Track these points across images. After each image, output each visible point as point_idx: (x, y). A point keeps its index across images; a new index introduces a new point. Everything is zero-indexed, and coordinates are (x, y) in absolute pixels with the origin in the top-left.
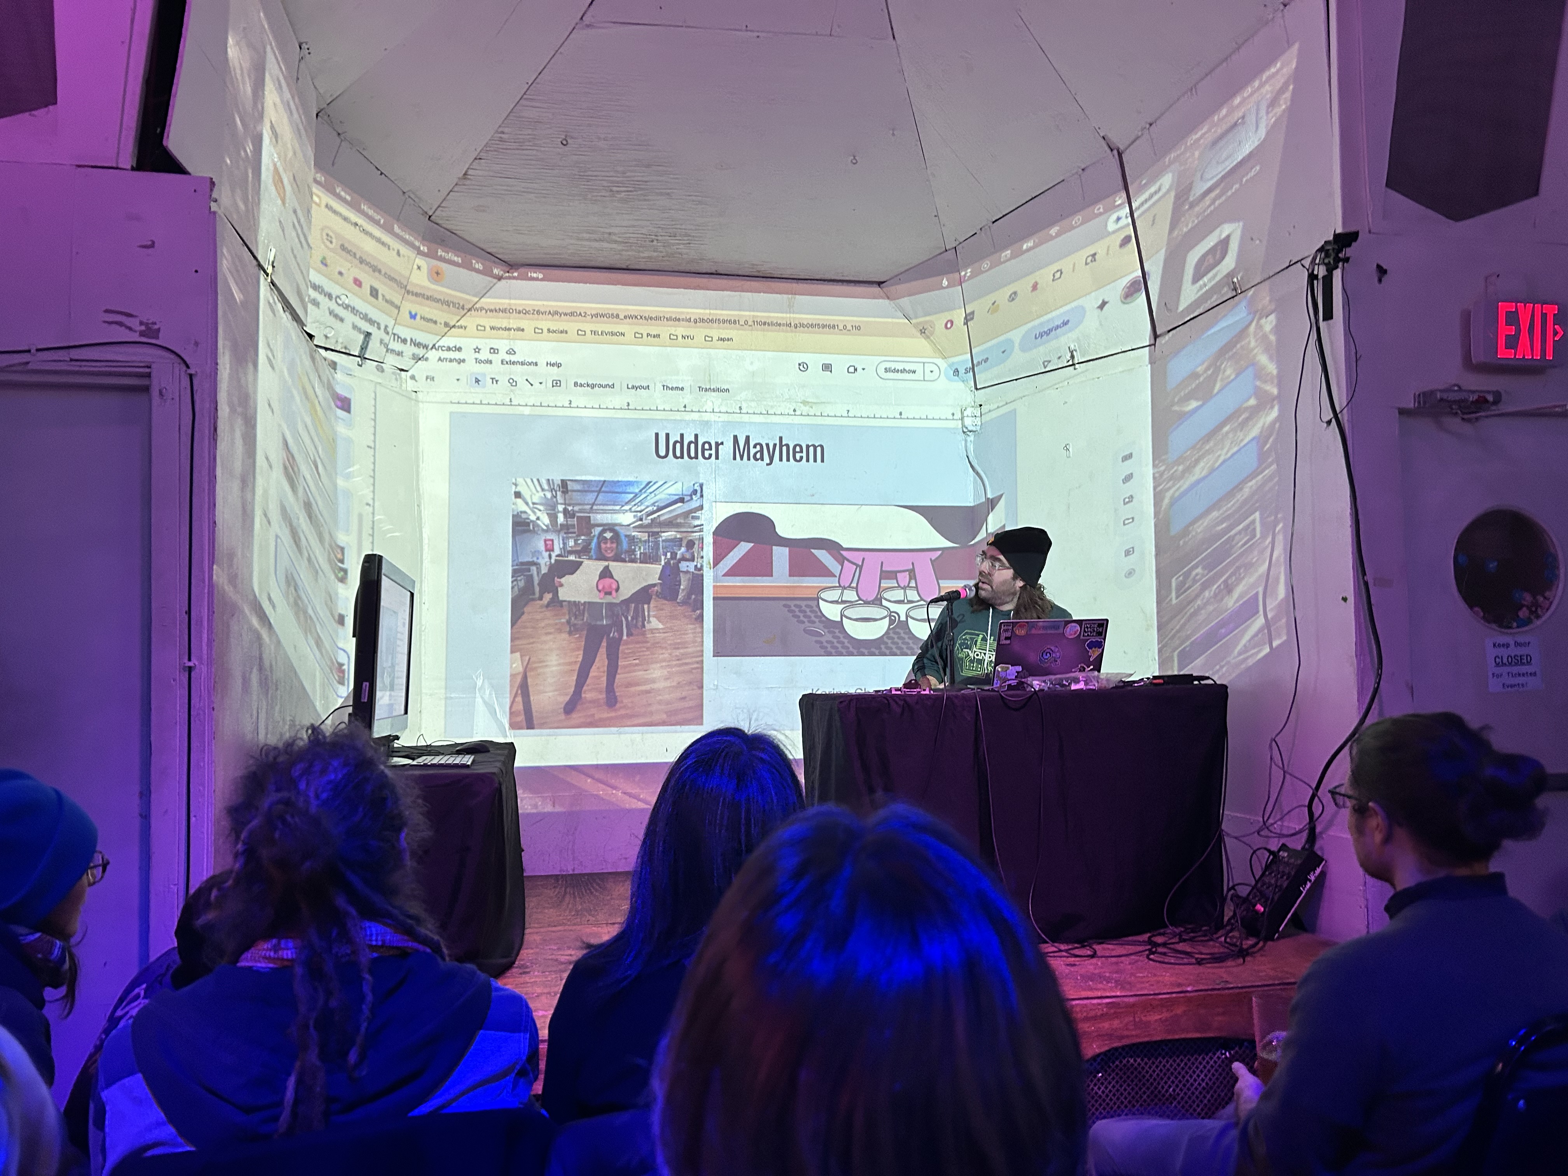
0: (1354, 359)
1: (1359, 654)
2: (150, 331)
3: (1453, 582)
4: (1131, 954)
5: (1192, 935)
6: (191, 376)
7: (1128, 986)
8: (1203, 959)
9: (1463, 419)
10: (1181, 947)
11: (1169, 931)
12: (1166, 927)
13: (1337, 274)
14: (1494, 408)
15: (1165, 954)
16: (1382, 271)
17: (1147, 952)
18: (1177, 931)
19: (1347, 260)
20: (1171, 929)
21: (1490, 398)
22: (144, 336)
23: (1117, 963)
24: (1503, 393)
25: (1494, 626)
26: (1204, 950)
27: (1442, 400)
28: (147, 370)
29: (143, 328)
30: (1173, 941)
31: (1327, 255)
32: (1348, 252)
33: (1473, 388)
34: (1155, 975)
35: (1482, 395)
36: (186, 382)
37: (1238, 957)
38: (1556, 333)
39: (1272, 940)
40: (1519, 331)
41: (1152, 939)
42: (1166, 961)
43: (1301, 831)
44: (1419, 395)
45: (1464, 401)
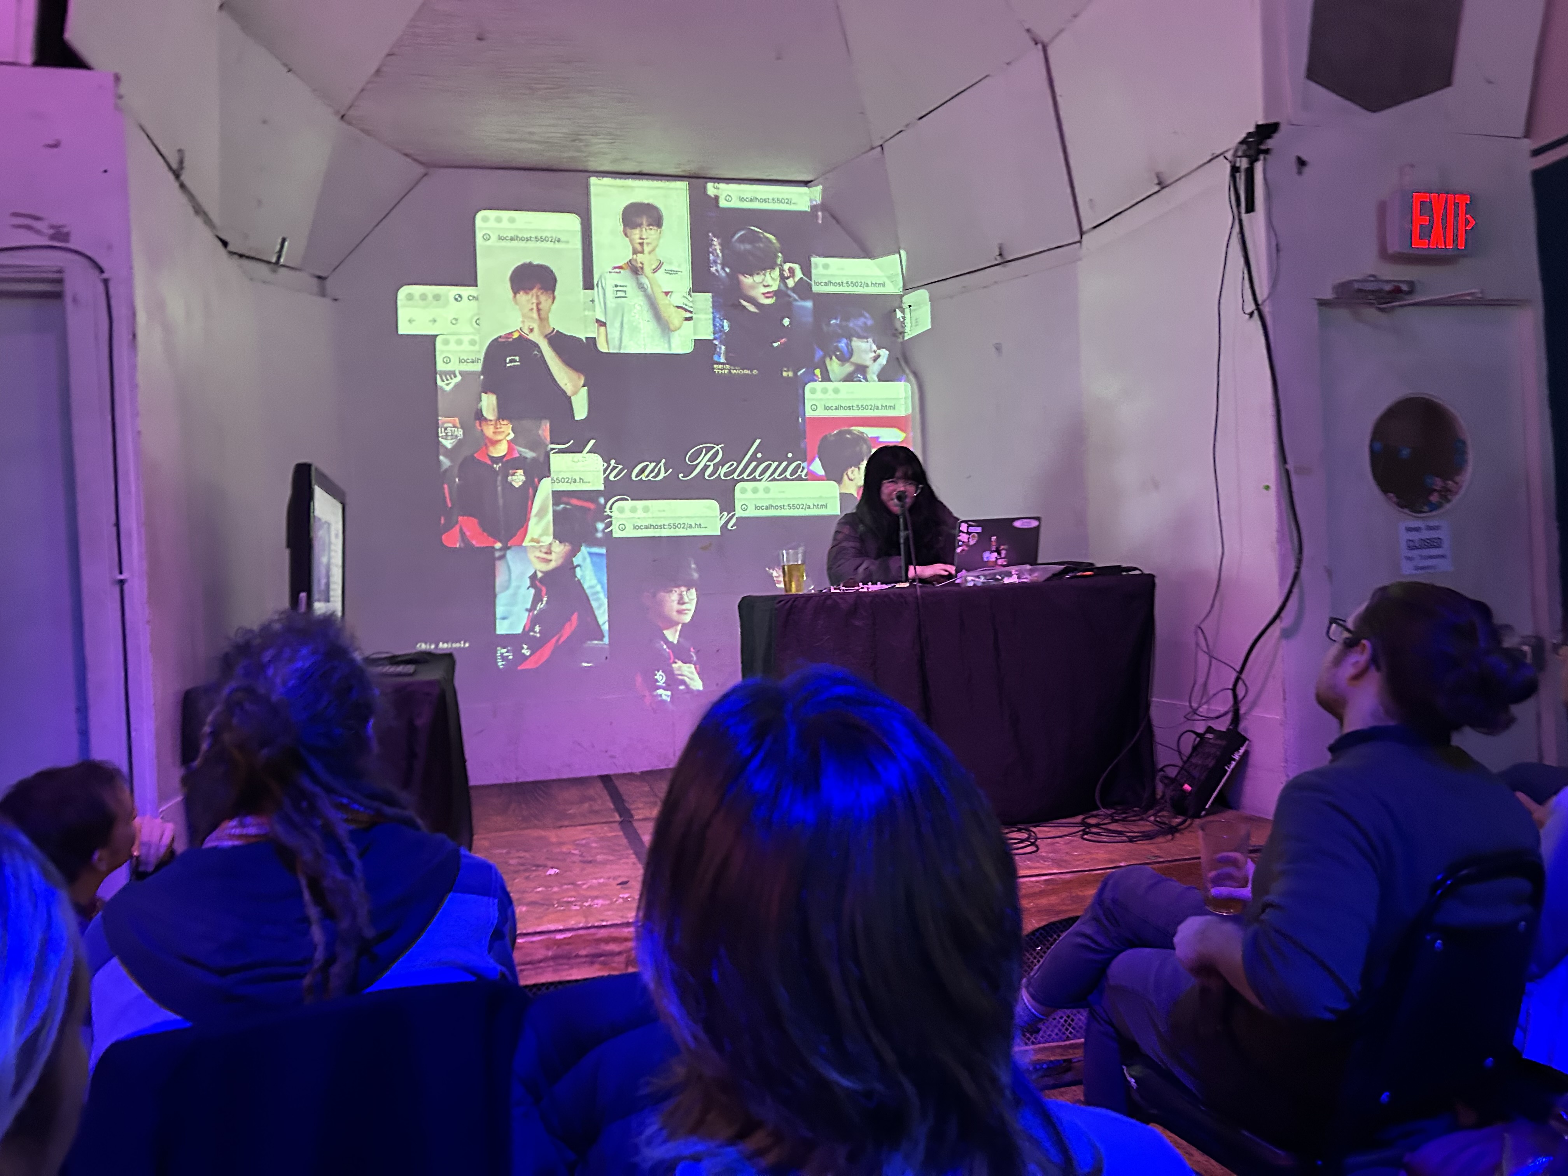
0: (1276, 250)
1: (1280, 540)
2: (60, 234)
3: (1368, 470)
4: (1066, 836)
5: (1124, 816)
6: (106, 282)
7: (1064, 864)
8: (1133, 837)
9: (1379, 309)
10: (1113, 827)
11: (1102, 813)
12: (1098, 809)
13: (1259, 167)
14: (1409, 297)
15: (1098, 834)
16: (1301, 163)
17: (1081, 833)
18: (1109, 812)
19: (1267, 152)
20: (1103, 811)
21: (1405, 287)
22: (54, 239)
23: (1053, 844)
24: (1417, 282)
25: (1406, 510)
26: (1135, 829)
27: (1359, 290)
28: (59, 275)
29: (52, 231)
30: (1106, 821)
31: (1249, 148)
32: (1270, 143)
33: (1388, 278)
34: (1090, 853)
35: (1396, 284)
36: (101, 287)
37: (1168, 834)
39: (1199, 817)
41: (1086, 820)
42: (1100, 839)
43: (1226, 713)
44: (1338, 286)
45: (1380, 291)
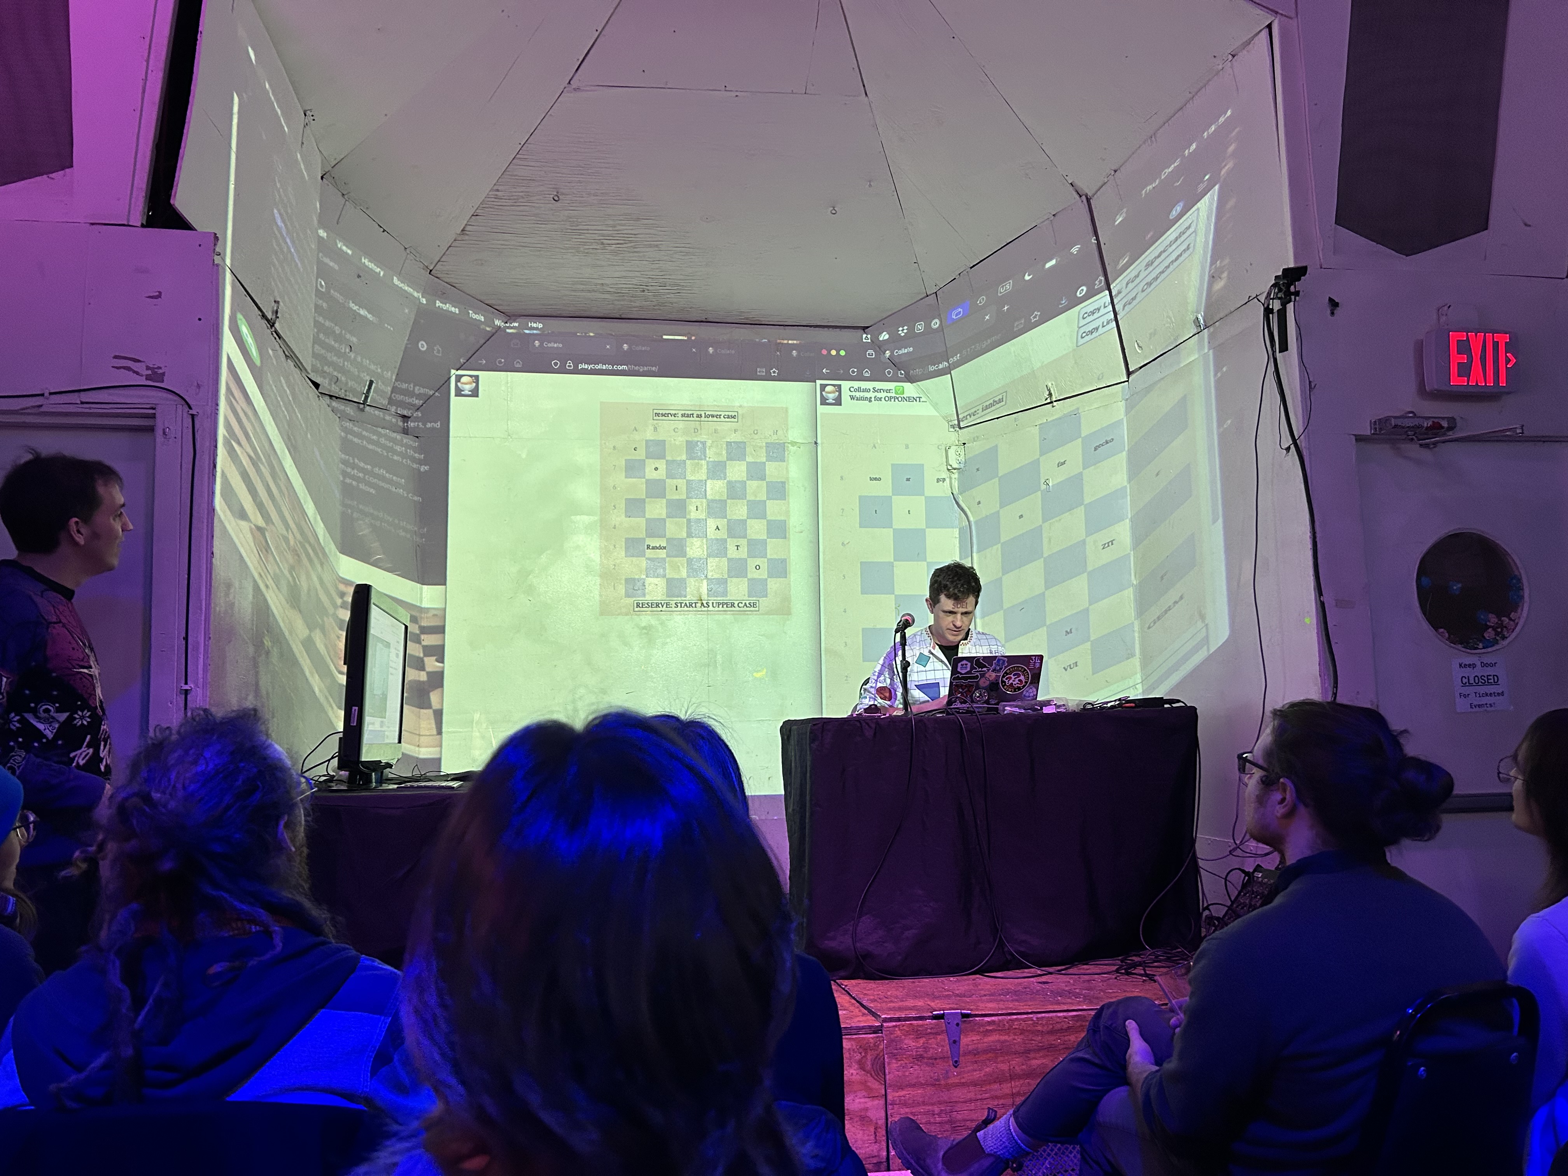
0: (1309, 387)
1: (1323, 673)
2: (156, 375)
3: (1417, 604)
4: (1105, 973)
5: (1168, 955)
6: (193, 416)
9: (1421, 445)
12: (1143, 948)
13: (1290, 307)
14: (1450, 433)
16: (1334, 304)
18: (1154, 951)
19: (1297, 294)
21: (1445, 424)
22: (150, 380)
23: (1089, 981)
24: (1458, 419)
25: (1459, 647)
27: (1396, 426)
28: (153, 411)
29: (149, 372)
31: (1280, 290)
32: (1299, 285)
33: (1427, 415)
35: (1436, 420)
36: (188, 422)
38: (1508, 361)
40: (1470, 359)
44: (1375, 422)
45: (1420, 427)
